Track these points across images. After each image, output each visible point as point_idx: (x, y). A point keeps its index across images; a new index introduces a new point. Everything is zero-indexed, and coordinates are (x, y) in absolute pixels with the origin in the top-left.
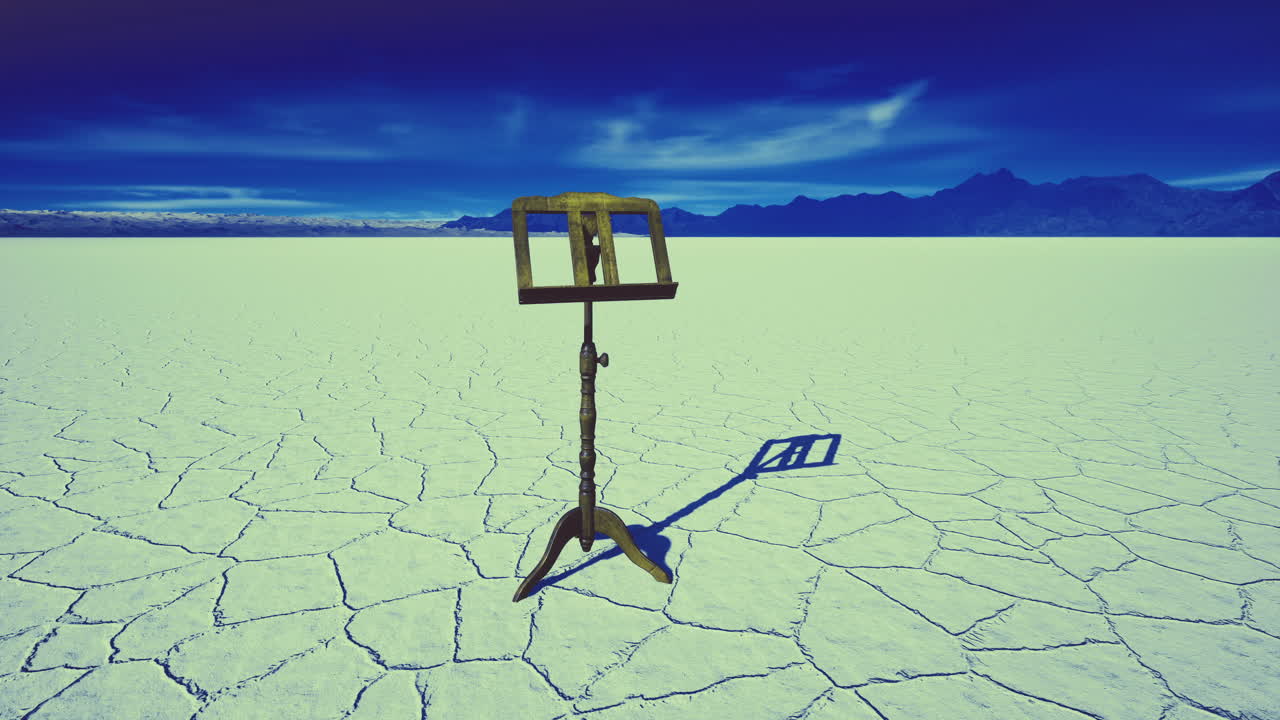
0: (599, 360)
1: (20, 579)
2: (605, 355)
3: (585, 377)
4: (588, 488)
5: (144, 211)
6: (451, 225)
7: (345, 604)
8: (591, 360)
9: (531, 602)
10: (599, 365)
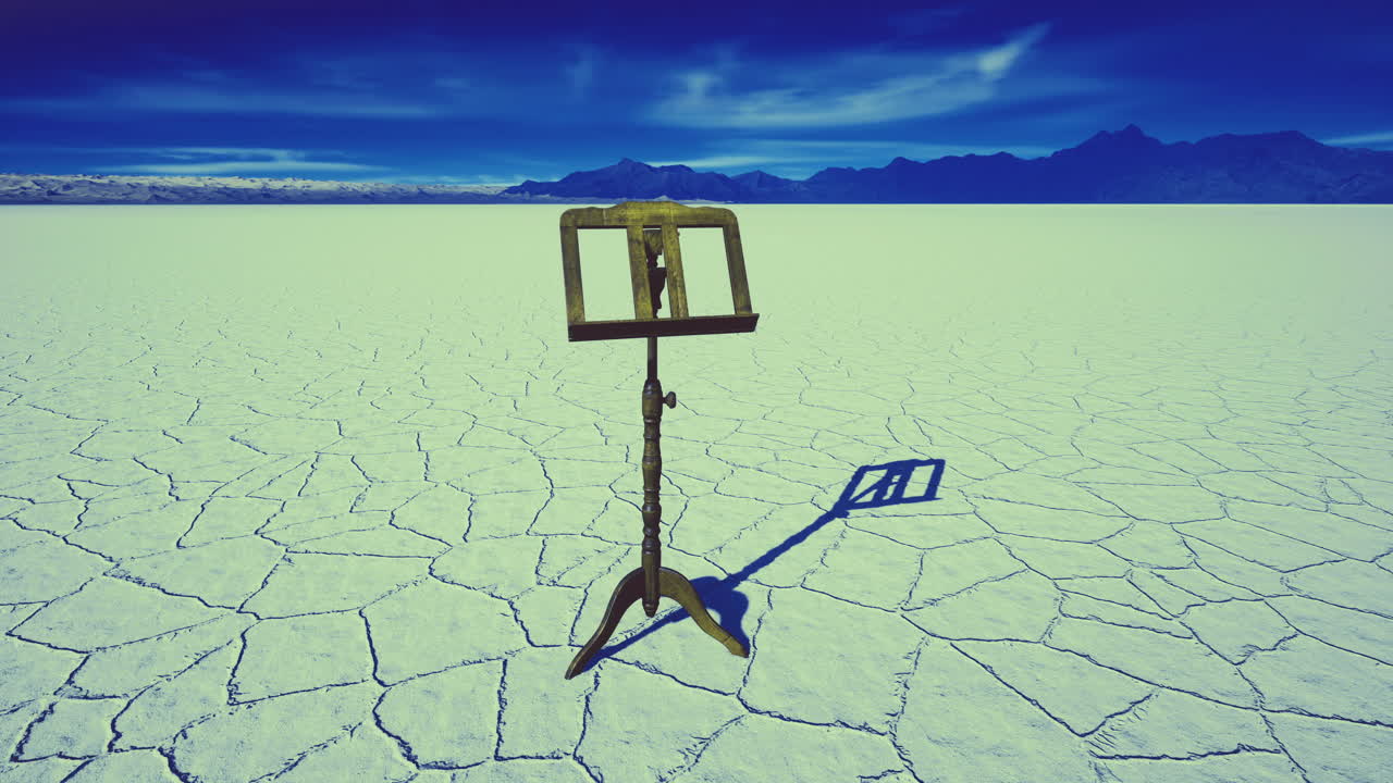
0: (664, 400)
1: (20, 638)
2: (672, 394)
3: (649, 421)
4: (652, 546)
5: (183, 175)
6: (511, 190)
7: (375, 678)
8: (656, 400)
9: (587, 678)
10: (664, 405)
